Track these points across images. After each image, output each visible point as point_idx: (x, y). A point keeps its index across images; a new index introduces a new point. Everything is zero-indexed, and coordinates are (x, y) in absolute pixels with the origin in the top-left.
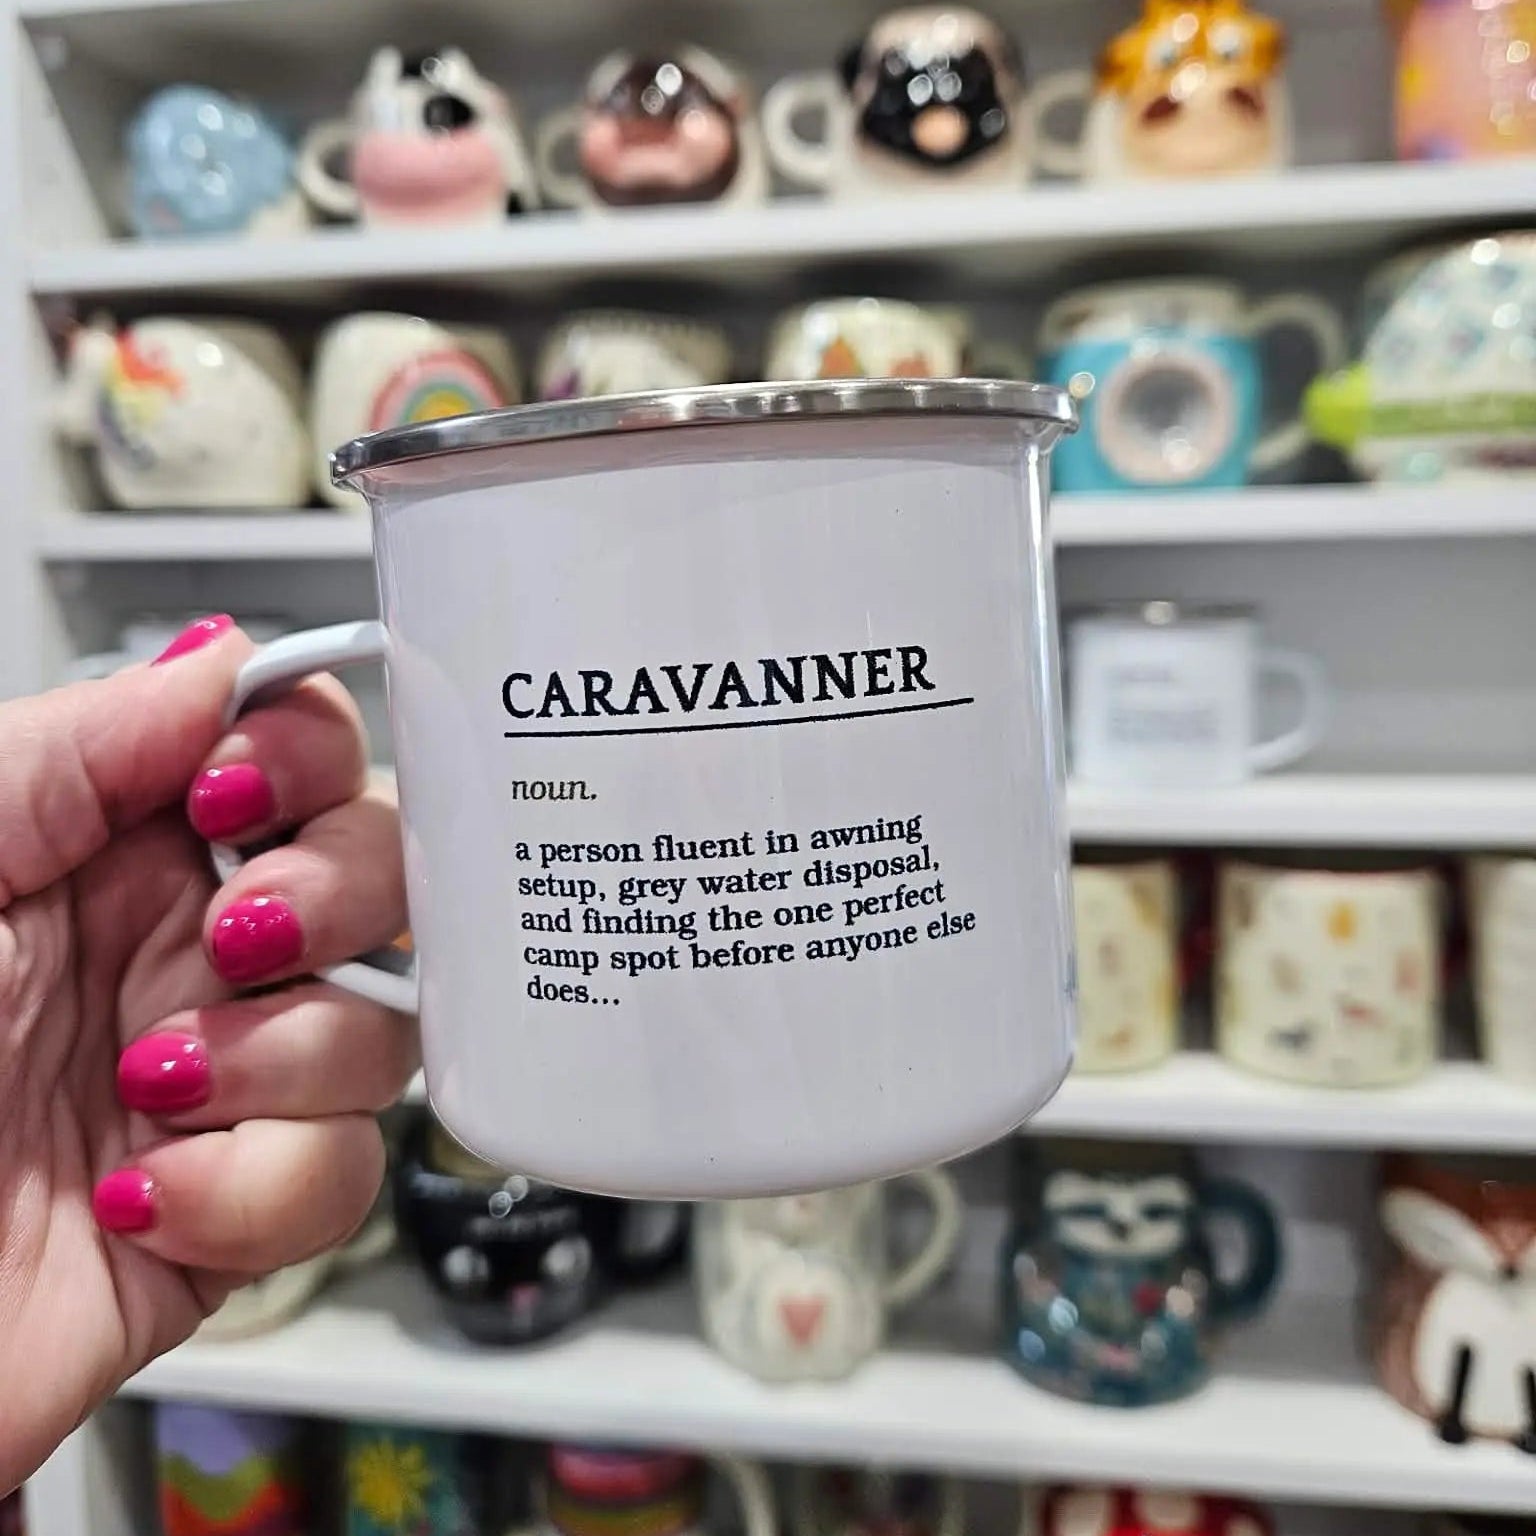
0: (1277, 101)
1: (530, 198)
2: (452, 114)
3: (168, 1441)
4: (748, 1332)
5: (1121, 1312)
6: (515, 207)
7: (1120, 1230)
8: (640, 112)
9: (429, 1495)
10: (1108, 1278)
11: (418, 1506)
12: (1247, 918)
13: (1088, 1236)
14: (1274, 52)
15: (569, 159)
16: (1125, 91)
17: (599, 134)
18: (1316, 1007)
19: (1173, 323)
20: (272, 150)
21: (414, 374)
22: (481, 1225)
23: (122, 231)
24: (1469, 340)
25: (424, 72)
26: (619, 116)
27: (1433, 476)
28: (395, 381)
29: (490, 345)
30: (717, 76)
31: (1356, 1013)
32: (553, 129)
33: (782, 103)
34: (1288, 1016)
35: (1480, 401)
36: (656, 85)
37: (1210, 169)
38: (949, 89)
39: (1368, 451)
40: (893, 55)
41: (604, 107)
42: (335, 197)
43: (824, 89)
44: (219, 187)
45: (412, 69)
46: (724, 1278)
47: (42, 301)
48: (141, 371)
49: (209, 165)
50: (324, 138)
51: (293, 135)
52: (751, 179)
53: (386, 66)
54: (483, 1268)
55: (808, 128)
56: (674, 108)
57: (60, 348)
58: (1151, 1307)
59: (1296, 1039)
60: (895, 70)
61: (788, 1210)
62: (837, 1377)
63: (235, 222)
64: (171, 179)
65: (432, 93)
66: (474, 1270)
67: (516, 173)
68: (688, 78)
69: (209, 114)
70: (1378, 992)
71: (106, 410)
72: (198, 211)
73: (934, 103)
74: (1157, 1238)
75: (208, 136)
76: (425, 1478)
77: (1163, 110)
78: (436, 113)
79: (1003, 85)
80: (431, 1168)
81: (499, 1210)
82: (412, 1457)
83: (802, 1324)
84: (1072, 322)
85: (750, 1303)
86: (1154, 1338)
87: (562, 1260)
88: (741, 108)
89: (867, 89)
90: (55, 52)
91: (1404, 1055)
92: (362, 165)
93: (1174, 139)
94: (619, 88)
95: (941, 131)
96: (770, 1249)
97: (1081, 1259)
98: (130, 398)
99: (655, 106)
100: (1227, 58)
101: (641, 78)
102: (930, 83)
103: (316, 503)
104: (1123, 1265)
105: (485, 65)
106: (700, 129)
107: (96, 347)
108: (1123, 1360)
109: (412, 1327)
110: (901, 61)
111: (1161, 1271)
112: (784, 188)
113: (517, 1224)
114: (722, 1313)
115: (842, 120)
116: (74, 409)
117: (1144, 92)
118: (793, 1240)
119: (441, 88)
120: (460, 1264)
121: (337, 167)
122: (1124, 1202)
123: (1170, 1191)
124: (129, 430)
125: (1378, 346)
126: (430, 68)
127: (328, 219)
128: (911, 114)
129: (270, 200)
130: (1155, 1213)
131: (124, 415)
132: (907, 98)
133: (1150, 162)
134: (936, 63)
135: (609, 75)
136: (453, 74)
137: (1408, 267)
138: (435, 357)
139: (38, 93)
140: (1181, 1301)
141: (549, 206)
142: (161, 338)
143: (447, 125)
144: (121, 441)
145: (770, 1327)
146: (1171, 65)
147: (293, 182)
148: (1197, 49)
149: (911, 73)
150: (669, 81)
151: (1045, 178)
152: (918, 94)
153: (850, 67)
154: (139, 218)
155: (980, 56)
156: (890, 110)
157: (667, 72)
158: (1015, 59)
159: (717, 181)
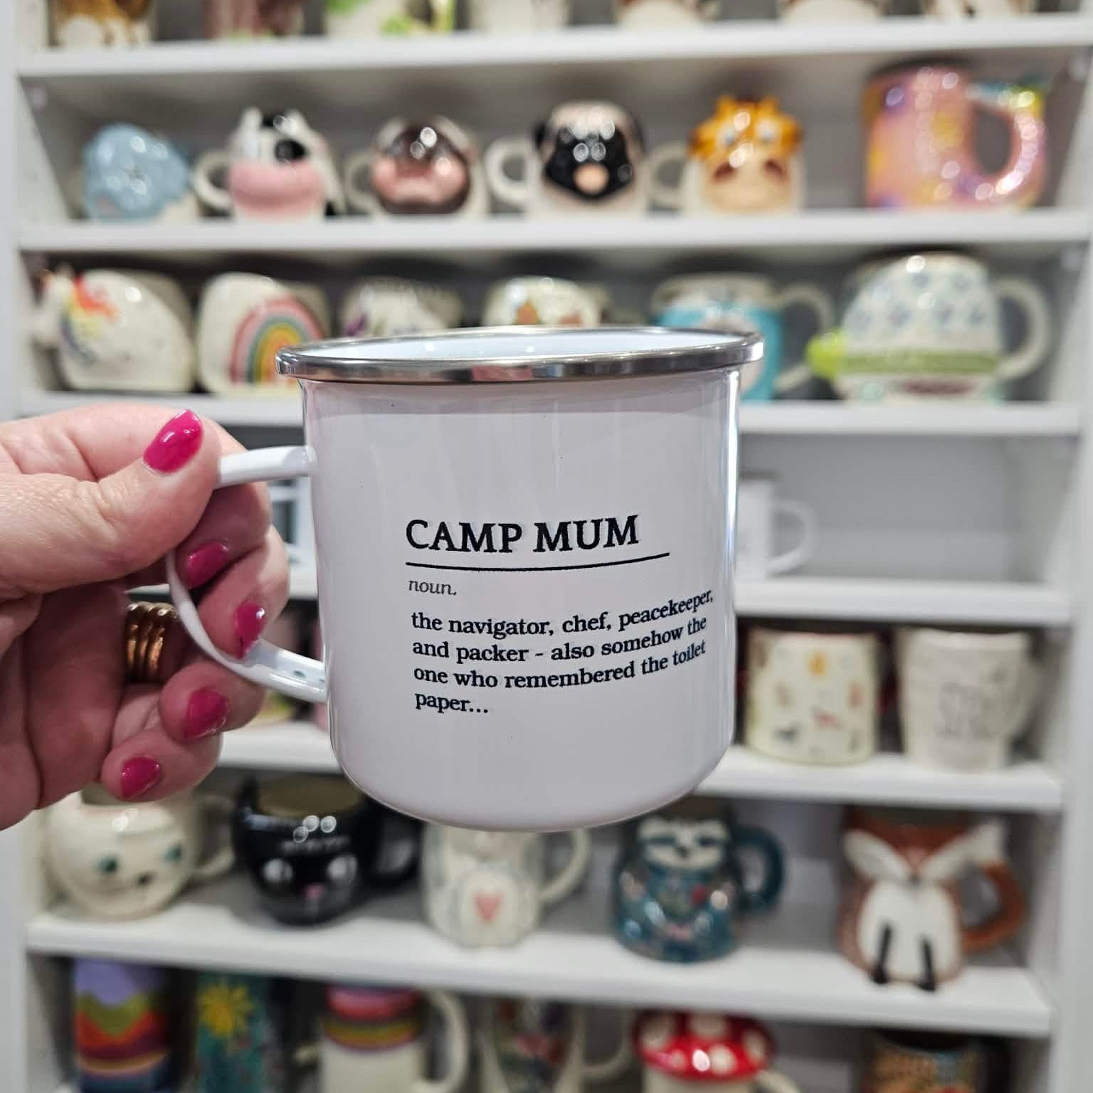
0: (795, 169)
1: (340, 205)
2: (293, 151)
3: (81, 985)
4: (454, 915)
5: (683, 904)
6: (330, 211)
7: (683, 852)
8: (410, 158)
9: (250, 1018)
10: (675, 883)
11: (243, 1026)
12: (763, 662)
13: (664, 856)
14: (795, 139)
15: (365, 182)
16: (704, 158)
17: (384, 169)
18: (801, 715)
19: (729, 300)
20: (177, 167)
21: (263, 311)
22: (288, 846)
23: (78, 214)
24: (900, 317)
25: (274, 124)
26: (397, 159)
27: (878, 398)
28: (251, 316)
29: (312, 295)
30: (458, 137)
31: (825, 720)
32: (356, 163)
33: (498, 154)
34: (785, 722)
35: (905, 355)
36: (420, 141)
37: (754, 208)
38: (598, 154)
39: (844, 382)
40: (565, 130)
41: (386, 152)
42: (217, 198)
43: (523, 147)
44: (142, 189)
45: (268, 123)
46: (440, 882)
47: (27, 256)
48: (89, 303)
49: (137, 175)
50: (210, 161)
51: (191, 159)
52: (478, 201)
53: (252, 119)
54: (289, 873)
55: (513, 171)
56: (431, 155)
57: (37, 287)
58: (702, 902)
59: (789, 735)
60: (566, 140)
61: (481, 838)
62: (510, 945)
63: (152, 212)
64: (114, 183)
65: (281, 138)
66: (283, 873)
67: (332, 188)
68: (441, 138)
69: (139, 142)
70: (838, 706)
71: (66, 327)
72: (129, 204)
73: (589, 161)
74: (707, 858)
75: (137, 157)
76: (248, 1006)
77: (725, 171)
78: (282, 151)
79: (632, 152)
80: (257, 811)
81: (299, 837)
82: (240, 993)
83: (487, 909)
84: (670, 297)
85: (456, 898)
86: (703, 920)
87: (340, 869)
88: (472, 157)
89: (549, 150)
90: (40, 98)
91: (854, 745)
92: (235, 178)
93: (732, 190)
94: (397, 141)
95: (592, 178)
96: (469, 863)
97: (659, 871)
98: (81, 319)
99: (419, 154)
100: (765, 142)
101: (412, 135)
102: (587, 149)
103: (198, 389)
104: (685, 875)
105: (314, 122)
106: (446, 168)
107: (60, 286)
108: (684, 934)
109: (242, 914)
110: (570, 134)
111: (708, 878)
112: (498, 208)
113: (311, 845)
114: (438, 904)
115: (534, 168)
116: (45, 325)
117: (715, 160)
118: (484, 857)
119: (286, 135)
120: (274, 870)
121: (219, 179)
122: (686, 834)
123: (715, 830)
124: (80, 339)
125: (850, 318)
126: (280, 122)
127: (211, 213)
128: (574, 166)
129: (175, 198)
130: (705, 842)
131: (77, 331)
132: (572, 157)
133: (718, 203)
134: (591, 137)
135: (391, 132)
136: (294, 127)
137: (867, 272)
138: (277, 302)
139: (28, 124)
140: (720, 898)
141: (353, 212)
142: (103, 283)
143: (288, 159)
144: (74, 346)
145: (468, 912)
146: (732, 144)
147: (190, 187)
148: (748, 134)
149: (576, 142)
150: (428, 138)
151: (656, 208)
152: (580, 155)
153: (540, 135)
154: (90, 207)
155: (618, 134)
156: (562, 163)
157: (427, 132)
158: (639, 135)
159: (455, 203)
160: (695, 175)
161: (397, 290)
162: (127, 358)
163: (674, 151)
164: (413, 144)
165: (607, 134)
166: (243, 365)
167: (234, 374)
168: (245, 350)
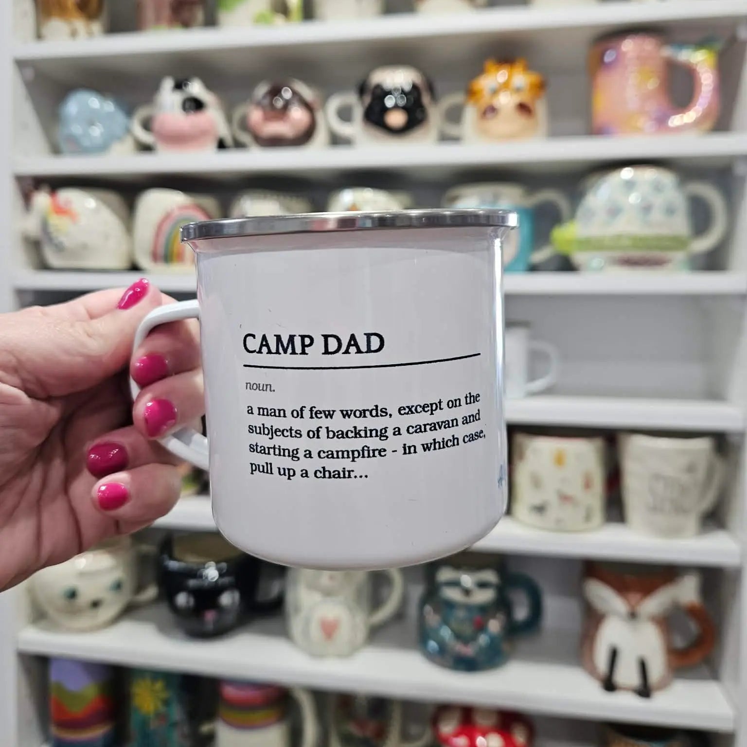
0: (540, 108)
1: (229, 141)
2: (195, 105)
4: (306, 633)
5: (467, 629)
6: (221, 145)
7: (467, 592)
8: (272, 106)
9: (166, 703)
10: (461, 613)
11: (161, 708)
12: (521, 457)
13: (453, 594)
14: (540, 87)
15: (245, 125)
16: (476, 102)
17: (256, 116)
18: (548, 495)
20: (120, 118)
21: (177, 213)
22: (192, 583)
23: (56, 151)
24: (615, 211)
25: (184, 88)
26: (264, 108)
28: (167, 216)
29: (209, 202)
30: (307, 93)
31: (565, 499)
32: (237, 114)
33: (334, 103)
34: (537, 499)
36: (281, 96)
37: (512, 137)
38: (402, 102)
39: (577, 257)
40: (379, 86)
41: (259, 104)
42: (146, 138)
43: (351, 99)
44: (97, 132)
45: (179, 86)
46: (297, 610)
47: (20, 179)
48: (60, 210)
49: (91, 122)
50: (142, 113)
51: (129, 111)
52: (321, 136)
53: (168, 84)
54: (192, 601)
55: (345, 115)
56: (288, 104)
57: (27, 198)
58: (482, 627)
59: (540, 509)
60: (379, 91)
61: (325, 579)
62: (346, 655)
63: (102, 148)
64: (76, 129)
65: (187, 96)
66: (188, 602)
67: (223, 130)
68: (295, 93)
69: (94, 102)
70: (575, 490)
71: (45, 226)
72: (86, 143)
74: (485, 596)
75: (94, 111)
76: (165, 694)
77: (490, 111)
78: (187, 104)
79: (426, 99)
80: (172, 558)
82: (159, 685)
83: (329, 629)
85: (307, 621)
86: (483, 640)
87: (227, 599)
88: (316, 106)
89: (368, 99)
90: (29, 74)
91: (588, 518)
92: (157, 125)
94: (264, 97)
95: (396, 119)
96: (317, 597)
97: (450, 605)
98: (55, 221)
99: (279, 104)
100: (518, 90)
101: (275, 92)
102: (394, 98)
103: (134, 268)
104: (469, 608)
105: (209, 85)
106: (298, 114)
107: (42, 199)
108: (468, 651)
109: (163, 629)
110: (382, 88)
111: (486, 611)
112: (336, 140)
114: (296, 625)
115: (358, 112)
116: (31, 225)
117: (484, 103)
118: (328, 593)
119: (190, 94)
120: (182, 599)
121: (147, 125)
122: (468, 579)
123: (490, 576)
124: (54, 235)
125: (581, 212)
126: (187, 85)
128: (385, 111)
129: (119, 139)
130: (482, 585)
131: (52, 229)
132: (384, 104)
133: (485, 134)
135: (262, 90)
136: (196, 88)
138: (184, 207)
139: (21, 91)
140: (494, 626)
141: (239, 145)
142: (70, 197)
143: (192, 110)
144: (51, 239)
145: (315, 632)
146: (495, 92)
147: (128, 131)
148: (506, 86)
149: (386, 93)
150: (287, 94)
151: (445, 138)
152: (389, 103)
153: (362, 90)
154: (63, 146)
155: (415, 87)
156: (377, 109)
157: (286, 90)
158: (431, 89)
159: (305, 137)
160: (470, 114)
161: (265, 197)
162: (85, 247)
163: (456, 98)
164: (275, 98)
165: (407, 88)
166: (161, 250)
167: (155, 257)
168: (162, 240)
